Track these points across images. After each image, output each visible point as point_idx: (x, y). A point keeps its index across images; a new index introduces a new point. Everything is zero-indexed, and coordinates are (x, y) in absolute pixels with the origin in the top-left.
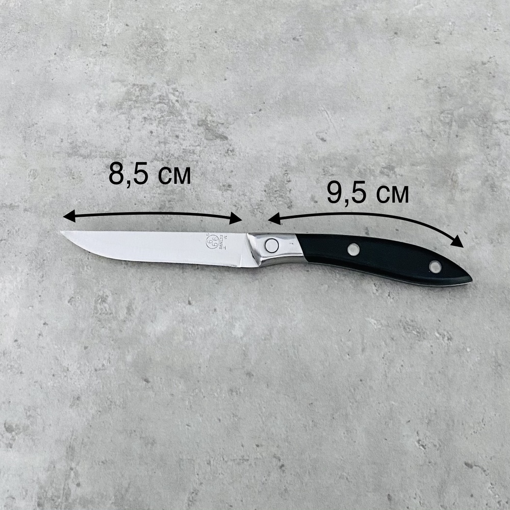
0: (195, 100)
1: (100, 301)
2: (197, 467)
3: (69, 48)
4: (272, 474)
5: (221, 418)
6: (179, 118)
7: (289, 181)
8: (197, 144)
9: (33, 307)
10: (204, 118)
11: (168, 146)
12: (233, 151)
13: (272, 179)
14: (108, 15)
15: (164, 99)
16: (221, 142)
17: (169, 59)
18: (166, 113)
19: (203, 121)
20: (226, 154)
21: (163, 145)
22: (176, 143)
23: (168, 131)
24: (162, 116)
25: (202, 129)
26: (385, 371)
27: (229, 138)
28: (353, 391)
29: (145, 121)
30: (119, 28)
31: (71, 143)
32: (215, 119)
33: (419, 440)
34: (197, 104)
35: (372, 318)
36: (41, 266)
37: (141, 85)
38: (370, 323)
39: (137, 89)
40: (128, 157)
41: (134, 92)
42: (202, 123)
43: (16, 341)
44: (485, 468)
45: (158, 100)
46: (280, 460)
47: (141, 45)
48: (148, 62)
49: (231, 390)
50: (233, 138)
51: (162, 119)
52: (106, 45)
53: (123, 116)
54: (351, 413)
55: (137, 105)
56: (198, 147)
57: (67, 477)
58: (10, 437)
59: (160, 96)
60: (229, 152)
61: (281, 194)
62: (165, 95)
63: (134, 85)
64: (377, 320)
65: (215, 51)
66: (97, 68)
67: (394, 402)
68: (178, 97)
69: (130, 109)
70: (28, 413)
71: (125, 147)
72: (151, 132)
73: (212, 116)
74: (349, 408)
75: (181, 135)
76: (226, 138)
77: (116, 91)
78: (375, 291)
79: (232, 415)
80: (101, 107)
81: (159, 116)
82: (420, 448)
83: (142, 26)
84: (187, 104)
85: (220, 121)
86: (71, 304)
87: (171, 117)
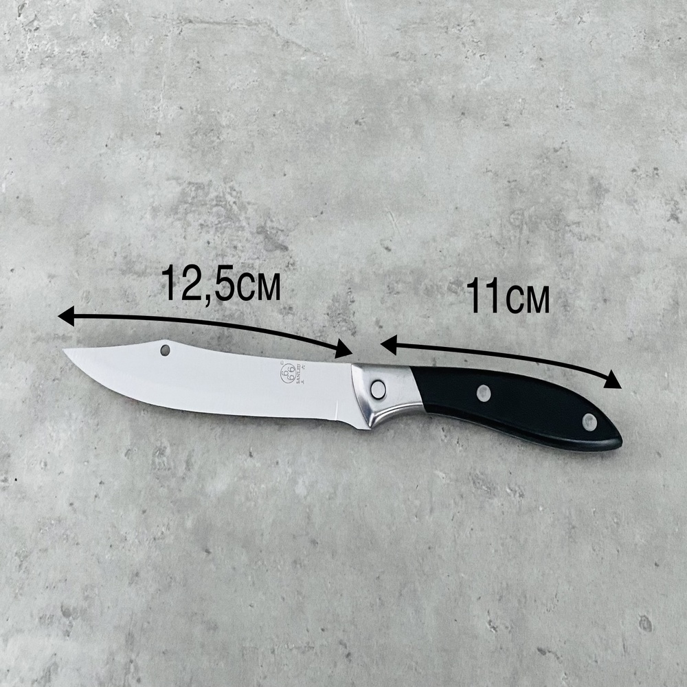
0: (253, 201)
1: (158, 454)
2: (261, 657)
3: (121, 138)
4: (338, 664)
5: (285, 596)
6: (237, 224)
7: (353, 302)
8: (256, 257)
9: (88, 462)
11: (225, 259)
12: (293, 264)
13: (335, 299)
14: (161, 96)
15: (221, 201)
16: (282, 254)
17: (226, 150)
18: (223, 218)
19: (262, 227)
20: (286, 269)
21: (219, 259)
22: (234, 256)
23: (225, 241)
24: (220, 222)
25: (261, 238)
26: (455, 536)
27: (290, 248)
28: (421, 561)
29: (202, 228)
30: (173, 111)
31: (125, 258)
32: (275, 225)
33: (490, 621)
34: (256, 207)
35: (441, 471)
36: (97, 410)
37: (197, 184)
38: (438, 477)
39: (193, 189)
41: (189, 192)
42: (262, 230)
43: (71, 504)
44: (559, 655)
45: (214, 203)
46: (346, 647)
47: (196, 134)
48: (204, 154)
49: (295, 562)
50: (294, 249)
51: (219, 225)
52: (159, 134)
53: (178, 222)
54: (419, 589)
55: (193, 209)
56: (257, 261)
57: (127, 672)
58: (68, 622)
59: (217, 197)
60: (290, 265)
61: (345, 317)
62: (221, 195)
63: (190, 183)
64: (445, 473)
65: (273, 139)
66: (151, 163)
67: (464, 574)
68: (236, 197)
69: (186, 214)
70: (86, 594)
72: (209, 243)
73: (272, 221)
74: (417, 584)
75: (239, 245)
76: (286, 249)
77: (171, 191)
78: (443, 437)
79: (296, 593)
80: (155, 211)
81: (217, 222)
82: (491, 631)
83: (196, 109)
84: (245, 206)
85: (280, 227)
86: (128, 458)
87: (229, 223)
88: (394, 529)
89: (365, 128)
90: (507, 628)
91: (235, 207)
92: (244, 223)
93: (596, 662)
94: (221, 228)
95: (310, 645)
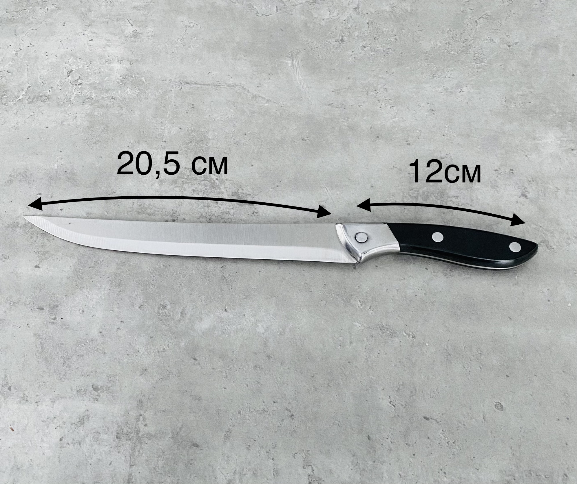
88: (325, 351)
89: (309, 142)
90: (402, 405)
91: (217, 182)
92: (223, 190)
93: (465, 425)
94: (207, 192)
95: (265, 410)
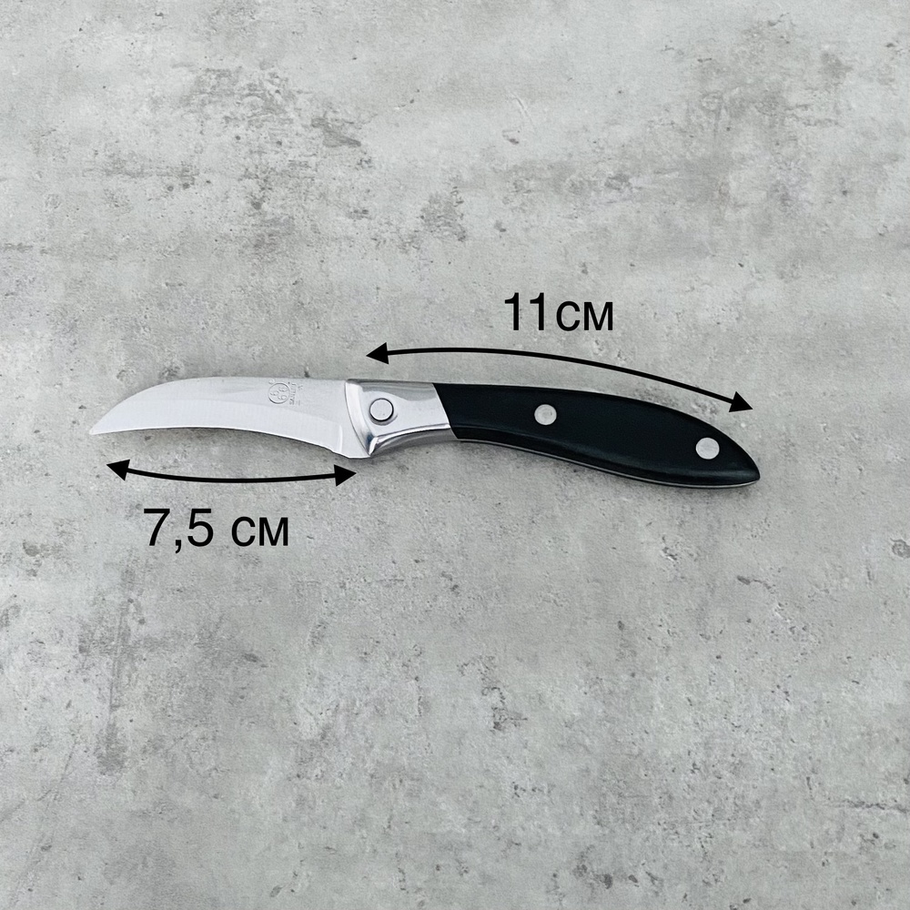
0: (306, 90)
1: (166, 375)
3: (103, 21)
6: (282, 116)
7: (460, 202)
8: (311, 153)
9: (61, 384)
10: (321, 116)
11: (264, 156)
12: (369, 161)
13: (432, 200)
15: (255, 90)
16: (351, 149)
17: (263, 32)
18: (260, 110)
19: (319, 119)
20: (357, 166)
21: (256, 156)
22: (277, 152)
23: (264, 136)
24: (255, 115)
25: (317, 131)
27: (363, 143)
29: (227, 122)
31: (110, 157)
32: (340, 116)
34: (310, 96)
36: (73, 328)
37: (220, 71)
39: (214, 76)
40: (201, 174)
41: (208, 80)
42: (319, 122)
43: (37, 432)
45: (247, 92)
47: (218, 13)
48: (229, 37)
50: (369, 144)
51: (255, 118)
52: (161, 15)
53: (191, 115)
55: (214, 99)
56: (313, 158)
59: (252, 85)
60: (363, 163)
61: (448, 220)
62: (257, 83)
63: (207, 71)
65: (336, 17)
66: (148, 48)
68: (281, 85)
69: (203, 105)
70: (61, 529)
71: (196, 160)
72: (238, 138)
73: (334, 112)
75: (284, 140)
76: (358, 143)
81: (249, 114)
84: (294, 95)
85: (347, 119)
86: (122, 380)
87: (270, 115)
